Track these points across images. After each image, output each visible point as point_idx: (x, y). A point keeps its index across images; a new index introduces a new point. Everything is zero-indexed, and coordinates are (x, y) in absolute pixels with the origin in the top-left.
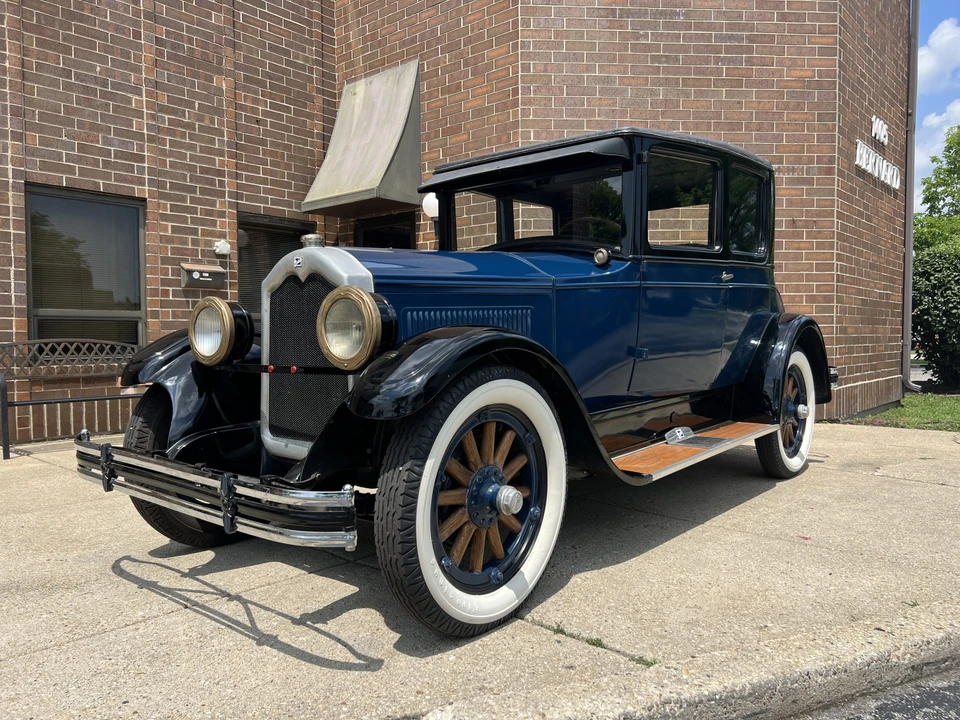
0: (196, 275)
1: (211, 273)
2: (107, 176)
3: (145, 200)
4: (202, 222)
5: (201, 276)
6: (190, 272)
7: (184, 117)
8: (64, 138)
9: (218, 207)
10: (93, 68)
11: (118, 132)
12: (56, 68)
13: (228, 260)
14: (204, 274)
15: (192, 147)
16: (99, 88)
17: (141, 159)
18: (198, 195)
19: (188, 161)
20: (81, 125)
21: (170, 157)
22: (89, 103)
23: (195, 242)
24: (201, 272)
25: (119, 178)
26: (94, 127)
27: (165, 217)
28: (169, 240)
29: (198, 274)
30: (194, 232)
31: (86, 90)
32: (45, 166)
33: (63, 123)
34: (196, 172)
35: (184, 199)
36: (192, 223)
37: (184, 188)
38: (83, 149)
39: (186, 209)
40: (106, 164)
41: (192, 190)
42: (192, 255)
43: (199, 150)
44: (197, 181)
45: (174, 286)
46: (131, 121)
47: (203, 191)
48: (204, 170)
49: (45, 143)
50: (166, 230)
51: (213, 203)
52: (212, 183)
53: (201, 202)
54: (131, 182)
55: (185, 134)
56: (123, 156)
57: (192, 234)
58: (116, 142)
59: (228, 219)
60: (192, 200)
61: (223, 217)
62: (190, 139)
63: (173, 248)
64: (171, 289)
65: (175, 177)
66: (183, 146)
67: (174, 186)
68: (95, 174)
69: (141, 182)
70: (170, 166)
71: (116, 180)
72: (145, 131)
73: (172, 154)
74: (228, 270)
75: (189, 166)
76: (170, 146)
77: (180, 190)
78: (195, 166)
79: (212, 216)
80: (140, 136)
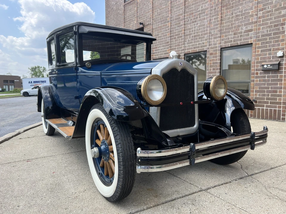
0: (265, 66)
1: (271, 65)
2: (241, 40)
3: (252, 44)
4: (273, 46)
6: (263, 65)
7: (269, 8)
8: (230, 33)
9: (281, 38)
10: (239, 8)
11: (245, 25)
12: (229, 14)
13: (284, 58)
14: (268, 66)
15: (271, 19)
16: (240, 13)
17: (251, 30)
18: (273, 36)
19: (269, 25)
20: (235, 27)
21: (262, 26)
22: (238, 20)
23: (270, 54)
24: (267, 65)
25: (245, 39)
26: (239, 26)
27: (259, 48)
28: (260, 55)
30: (270, 50)
31: (237, 16)
32: (225, 42)
33: (230, 29)
34: (272, 28)
35: (266, 39)
36: (269, 47)
37: (267, 35)
38: (235, 34)
39: (267, 43)
40: (241, 36)
41: (270, 35)
42: (268, 59)
43: (273, 19)
44: (273, 30)
45: (260, 71)
46: (249, 19)
47: (275, 34)
48: (275, 26)
49: (226, 36)
50: (259, 52)
51: (279, 37)
52: (279, 29)
53: (274, 38)
54: (248, 39)
55: (268, 15)
56: (246, 31)
57: (269, 51)
58: (244, 28)
59: (285, 42)
60: (270, 39)
61: (283, 41)
62: (270, 16)
63: (261, 58)
64: (259, 72)
65: (264, 32)
66: (267, 20)
67: (263, 36)
68: (237, 40)
69: (251, 38)
70: (262, 29)
71: (243, 40)
72: (254, 21)
73: (263, 24)
74: (284, 62)
75: (269, 26)
76: (262, 22)
77: (265, 36)
78: (272, 26)
79: (278, 42)
80: (252, 23)
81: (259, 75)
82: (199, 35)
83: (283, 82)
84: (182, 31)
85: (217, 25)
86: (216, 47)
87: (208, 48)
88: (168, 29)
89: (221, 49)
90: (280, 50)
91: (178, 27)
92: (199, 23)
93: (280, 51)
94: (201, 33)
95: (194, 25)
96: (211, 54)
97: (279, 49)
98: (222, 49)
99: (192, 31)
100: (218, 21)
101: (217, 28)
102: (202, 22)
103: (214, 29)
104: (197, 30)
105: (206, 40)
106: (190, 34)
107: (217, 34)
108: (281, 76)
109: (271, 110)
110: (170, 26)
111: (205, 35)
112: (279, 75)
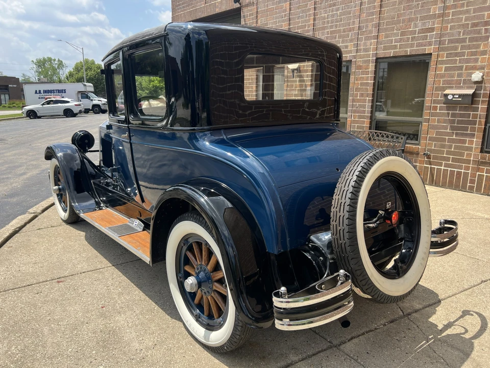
0: (450, 97)
1: (460, 96)
2: (412, 46)
3: (431, 54)
4: (468, 61)
5: (453, 98)
6: (446, 95)
8: (395, 31)
9: (482, 48)
11: (422, 18)
13: (483, 85)
14: (455, 96)
15: (467, 11)
17: (432, 30)
18: (468, 43)
19: (463, 22)
20: (404, 21)
21: (451, 23)
22: (409, 7)
23: (459, 76)
24: (453, 95)
25: (419, 45)
26: (410, 20)
27: (443, 62)
28: (442, 76)
29: (452, 96)
30: (461, 68)
32: (385, 48)
33: (395, 24)
34: (468, 28)
35: (456, 48)
36: (460, 63)
37: (458, 41)
38: (403, 34)
39: (457, 55)
40: (413, 39)
41: (464, 40)
42: (456, 84)
43: (472, 12)
44: (468, 34)
45: (441, 104)
46: (431, 8)
47: (471, 40)
48: (474, 25)
49: (387, 36)
50: (441, 70)
51: (478, 46)
52: (479, 32)
53: (469, 47)
54: (425, 46)
55: (464, 4)
56: (422, 31)
57: (458, 70)
58: (420, 24)
59: (487, 56)
60: (462, 47)
61: (484, 55)
62: (467, 6)
63: (444, 81)
64: (439, 106)
65: (452, 35)
66: (461, 13)
67: (451, 41)
68: (407, 46)
69: (430, 44)
70: (450, 29)
71: (417, 46)
72: (437, 12)
73: (452, 20)
74: (482, 92)
75: (463, 25)
76: (452, 16)
77: (455, 43)
78: (468, 24)
79: (476, 55)
80: (434, 16)
81: (438, 111)
82: (339, 31)
83: (477, 126)
84: (309, 21)
85: (372, 14)
86: (368, 56)
87: (355, 57)
88: (285, 15)
89: (377, 59)
90: (478, 70)
91: (303, 12)
92: (341, 8)
93: (477, 72)
94: (343, 27)
95: (332, 11)
96: (359, 67)
97: (476, 68)
98: (379, 60)
99: (328, 22)
100: (374, 7)
101: (372, 20)
102: (346, 8)
103: (367, 21)
104: (337, 22)
105: (351, 41)
106: (324, 28)
107: (371, 32)
108: (475, 116)
109: (452, 172)
110: (288, 10)
111: (350, 31)
112: (472, 113)
